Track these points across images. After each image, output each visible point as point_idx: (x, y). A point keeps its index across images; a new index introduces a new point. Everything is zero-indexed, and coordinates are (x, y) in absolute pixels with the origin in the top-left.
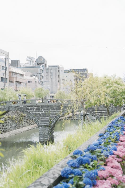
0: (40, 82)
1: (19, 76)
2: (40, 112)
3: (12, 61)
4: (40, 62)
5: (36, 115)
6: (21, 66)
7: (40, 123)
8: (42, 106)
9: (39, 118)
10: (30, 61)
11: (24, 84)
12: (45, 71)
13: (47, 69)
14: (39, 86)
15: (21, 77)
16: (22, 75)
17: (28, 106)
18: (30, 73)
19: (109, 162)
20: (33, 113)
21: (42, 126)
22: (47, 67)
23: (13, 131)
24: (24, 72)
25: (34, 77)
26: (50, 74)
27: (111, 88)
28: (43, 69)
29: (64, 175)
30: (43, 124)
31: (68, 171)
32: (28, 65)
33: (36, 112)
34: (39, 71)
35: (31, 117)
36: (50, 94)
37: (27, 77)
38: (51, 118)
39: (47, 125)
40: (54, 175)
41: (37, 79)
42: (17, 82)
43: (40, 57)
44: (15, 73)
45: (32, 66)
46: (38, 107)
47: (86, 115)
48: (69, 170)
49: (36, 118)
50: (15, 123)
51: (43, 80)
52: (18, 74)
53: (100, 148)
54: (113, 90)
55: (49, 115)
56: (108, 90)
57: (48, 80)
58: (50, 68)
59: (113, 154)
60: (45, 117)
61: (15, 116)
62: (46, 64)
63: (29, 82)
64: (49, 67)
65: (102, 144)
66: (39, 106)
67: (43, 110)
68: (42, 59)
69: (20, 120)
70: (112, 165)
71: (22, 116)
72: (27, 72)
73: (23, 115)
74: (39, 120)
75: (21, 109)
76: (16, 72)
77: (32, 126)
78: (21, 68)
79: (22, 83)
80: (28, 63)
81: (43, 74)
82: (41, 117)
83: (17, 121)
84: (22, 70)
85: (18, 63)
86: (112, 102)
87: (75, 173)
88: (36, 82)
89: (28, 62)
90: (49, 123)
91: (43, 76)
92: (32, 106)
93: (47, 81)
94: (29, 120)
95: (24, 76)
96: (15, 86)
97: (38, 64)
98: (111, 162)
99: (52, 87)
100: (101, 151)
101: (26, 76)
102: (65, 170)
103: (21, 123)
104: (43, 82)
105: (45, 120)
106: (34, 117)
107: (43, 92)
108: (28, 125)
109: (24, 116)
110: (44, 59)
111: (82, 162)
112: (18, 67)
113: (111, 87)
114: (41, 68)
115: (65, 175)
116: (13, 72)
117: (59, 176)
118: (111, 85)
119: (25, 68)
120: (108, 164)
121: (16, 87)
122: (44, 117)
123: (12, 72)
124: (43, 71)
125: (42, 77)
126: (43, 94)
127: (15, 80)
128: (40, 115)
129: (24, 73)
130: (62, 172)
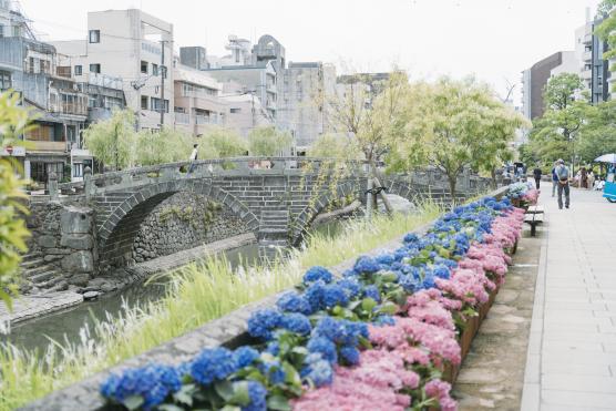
0: (265, 111)
1: (202, 94)
2: (261, 194)
3: (182, 49)
4: (267, 53)
5: (250, 204)
6: (209, 65)
7: (263, 227)
8: (268, 179)
9: (259, 213)
10: (237, 50)
11: (219, 117)
12: (280, 80)
13: (288, 73)
14: (264, 123)
15: (209, 97)
16: (212, 91)
17: (226, 178)
18: (235, 85)
19: (415, 305)
20: (240, 199)
21: (268, 235)
22: (287, 67)
23: (185, 252)
24: (219, 81)
25: (249, 97)
26: (295, 88)
27: (460, 115)
28: (274, 73)
29: (253, 330)
30: (271, 230)
31: (266, 317)
32: (232, 62)
33: (249, 194)
34: (264, 80)
35: (236, 209)
36: (294, 144)
37: (229, 97)
38: (293, 211)
39: (281, 233)
40: (223, 329)
41: (256, 100)
42: (199, 111)
43: (266, 39)
44: (192, 85)
45: (241, 63)
46: (256, 180)
47: (379, 192)
48: (269, 314)
49: (251, 212)
50: (191, 229)
51: (273, 105)
52: (201, 87)
53: (397, 269)
54: (465, 121)
55: (289, 204)
56: (452, 122)
57: (289, 106)
58: (294, 71)
59: (436, 286)
60: (276, 209)
61: (190, 209)
62: (283, 59)
63: (233, 111)
64: (293, 65)
65: (406, 259)
66: (258, 178)
67: (272, 189)
68: (271, 43)
69: (206, 221)
70: (422, 313)
71: (211, 209)
72: (229, 81)
73: (215, 205)
74: (259, 218)
75: (205, 186)
76: (196, 82)
77: (242, 238)
78: (209, 69)
79: (212, 115)
80: (230, 57)
81: (273, 89)
82: (264, 209)
83: (196, 223)
84: (212, 77)
85: (202, 56)
86: (463, 156)
87: (290, 325)
88: (253, 110)
89: (230, 52)
90: (289, 227)
91: (273, 94)
92: (239, 178)
93: (286, 109)
94: (232, 217)
95: (220, 93)
96: (192, 122)
97: (260, 59)
98: (423, 306)
99: (301, 126)
100: (395, 277)
101: (223, 92)
102: (258, 315)
103: (208, 228)
104: (273, 111)
105: (276, 219)
106: (246, 211)
107: (273, 139)
108: (230, 235)
109: (219, 209)
110: (277, 45)
111: (321, 298)
112: (202, 67)
113: (461, 111)
114: (269, 69)
115: (259, 329)
116: (185, 82)
117: (241, 332)
118: (459, 106)
119: (222, 71)
120: (412, 311)
121: (196, 126)
122: (273, 209)
123: (182, 82)
124: (273, 77)
125: (271, 98)
126: (274, 145)
127: (191, 105)
128: (262, 204)
129: (219, 86)
130: (251, 321)
